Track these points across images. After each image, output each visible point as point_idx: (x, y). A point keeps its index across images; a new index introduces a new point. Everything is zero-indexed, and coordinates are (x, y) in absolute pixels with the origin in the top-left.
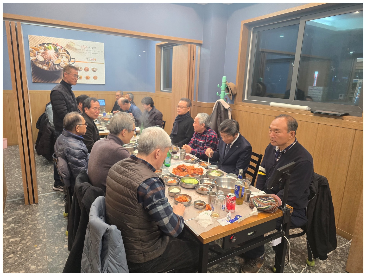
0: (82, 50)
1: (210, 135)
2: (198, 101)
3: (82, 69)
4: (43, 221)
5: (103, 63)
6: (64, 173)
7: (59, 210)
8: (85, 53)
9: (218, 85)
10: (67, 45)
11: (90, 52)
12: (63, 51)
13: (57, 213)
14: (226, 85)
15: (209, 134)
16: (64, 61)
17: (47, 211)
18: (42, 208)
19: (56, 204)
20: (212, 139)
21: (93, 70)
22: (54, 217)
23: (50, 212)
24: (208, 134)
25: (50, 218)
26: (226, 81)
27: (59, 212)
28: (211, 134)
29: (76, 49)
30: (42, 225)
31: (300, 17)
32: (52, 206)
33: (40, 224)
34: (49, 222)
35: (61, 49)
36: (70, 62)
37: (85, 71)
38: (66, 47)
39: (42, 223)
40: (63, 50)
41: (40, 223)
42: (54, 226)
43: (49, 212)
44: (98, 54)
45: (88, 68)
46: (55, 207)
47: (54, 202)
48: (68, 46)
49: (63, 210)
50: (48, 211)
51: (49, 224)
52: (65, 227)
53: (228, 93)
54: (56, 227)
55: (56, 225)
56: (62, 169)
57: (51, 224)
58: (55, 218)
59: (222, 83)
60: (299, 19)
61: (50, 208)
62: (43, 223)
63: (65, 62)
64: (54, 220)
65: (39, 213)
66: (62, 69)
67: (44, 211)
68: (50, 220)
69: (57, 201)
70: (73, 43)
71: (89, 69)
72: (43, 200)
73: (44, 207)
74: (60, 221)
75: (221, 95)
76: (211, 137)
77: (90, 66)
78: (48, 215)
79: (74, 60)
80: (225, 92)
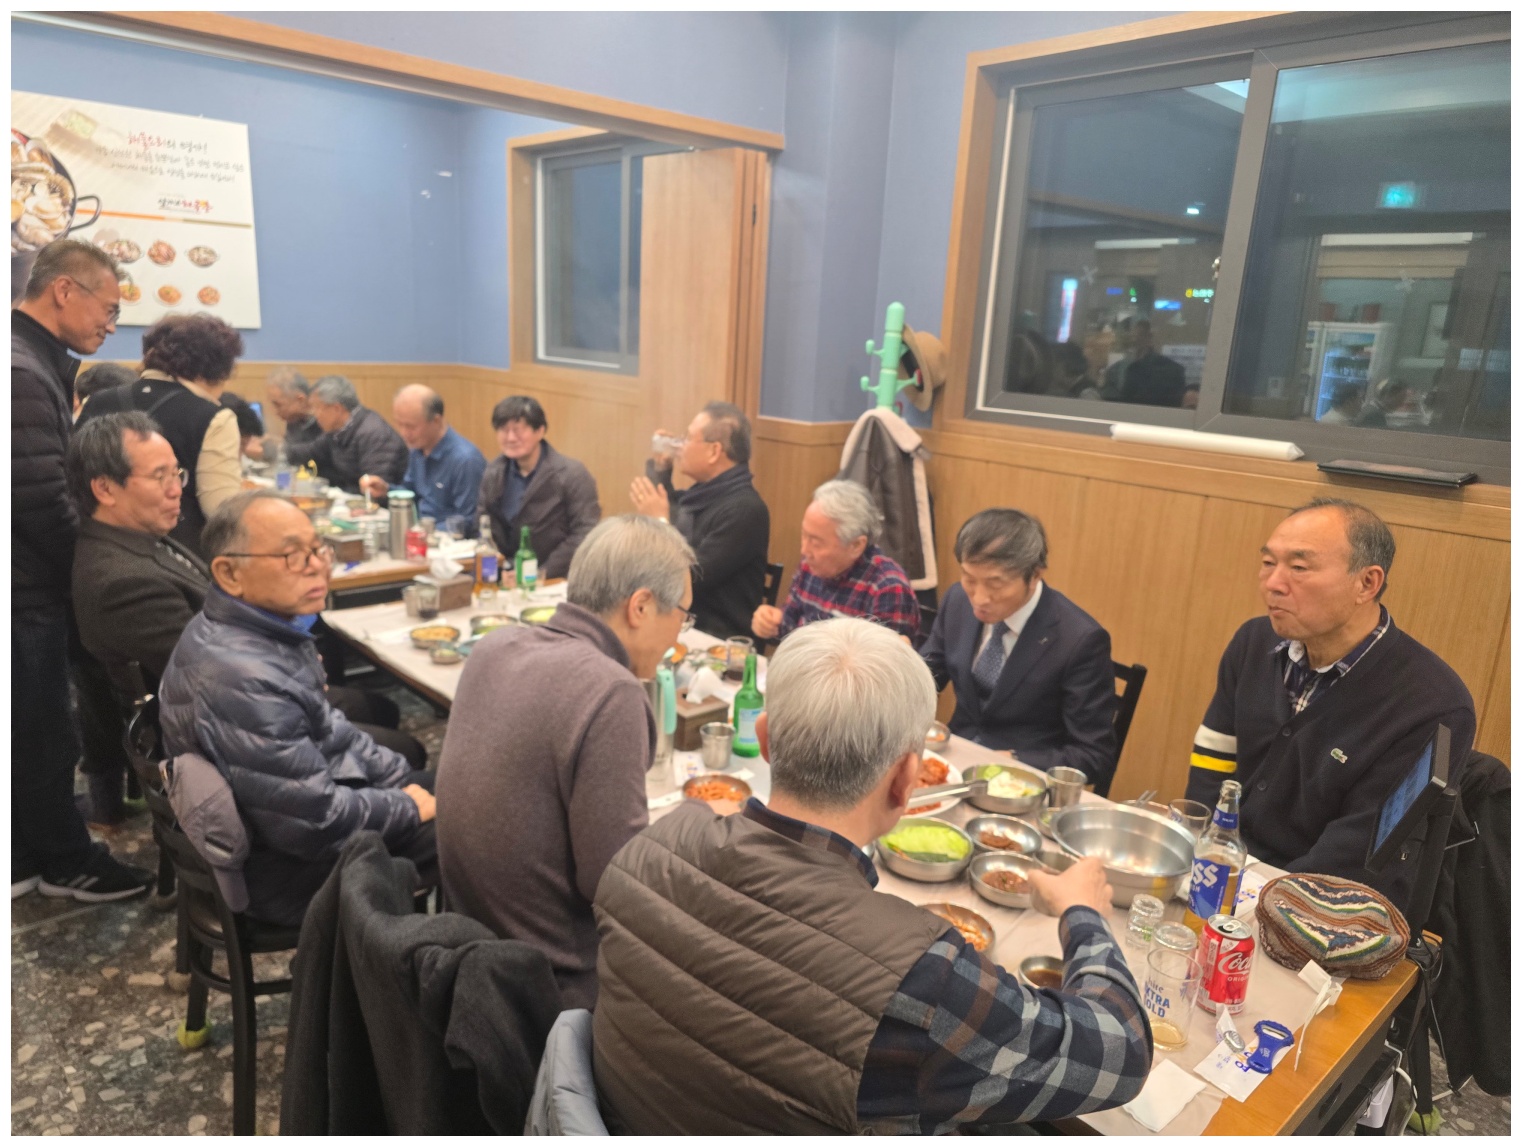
0: (133, 155)
1: (883, 585)
2: (762, 413)
3: (138, 249)
4: (68, 1090)
5: (247, 226)
6: (216, 838)
7: (143, 1013)
8: (152, 172)
9: (870, 343)
10: (56, 128)
11: (177, 166)
12: (31, 159)
13: (135, 1033)
14: (903, 342)
15: (880, 582)
16: (42, 212)
17: (72, 1023)
18: (38, 1008)
19: (115, 978)
20: (898, 605)
21: (196, 257)
22: (128, 1061)
23: (93, 1032)
24: (874, 580)
25: (105, 1067)
26: (905, 327)
27: (147, 1022)
28: (888, 580)
29: (101, 150)
30: (69, 1114)
31: (1252, 51)
32: (95, 991)
33: (56, 1110)
34: (105, 1095)
35: (21, 148)
36: (72, 213)
37: (157, 262)
38: (48, 135)
39: (68, 1106)
40: (35, 155)
41: (56, 1103)
42: (140, 1111)
43: (90, 1028)
44: (217, 178)
45: (170, 249)
46: (115, 997)
47: (102, 965)
48: (57, 132)
49: (163, 1009)
50: (82, 1028)
51: (109, 1102)
52: (205, 1114)
53: (910, 381)
54: (157, 1118)
55: (153, 1104)
56: (204, 819)
57: (118, 1101)
58: (134, 1064)
59: (887, 334)
60: (1249, 57)
61: (86, 1008)
62: (72, 1106)
63: (44, 216)
64: (131, 1080)
65: (32, 1044)
66: (32, 248)
67: (59, 1025)
68: (108, 1076)
69: (117, 960)
70: (87, 119)
71: (174, 254)
72: (33, 961)
73: (51, 1002)
74: (168, 1076)
75: (879, 388)
76: (892, 594)
77: (182, 238)
78: (87, 1051)
79: (91, 205)
80: (900, 377)
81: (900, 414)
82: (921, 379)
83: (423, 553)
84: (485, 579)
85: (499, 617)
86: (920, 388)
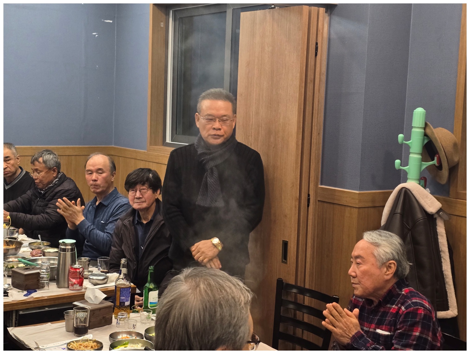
1: (409, 306)
2: (321, 184)
9: (401, 136)
14: (425, 135)
15: (407, 305)
20: (419, 322)
26: (426, 124)
28: (413, 303)
53: (431, 163)
59: (413, 130)
75: (409, 168)
76: (414, 314)
80: (424, 160)
81: (425, 187)
82: (439, 161)
83: (81, 284)
84: (122, 305)
85: (130, 333)
86: (440, 167)
